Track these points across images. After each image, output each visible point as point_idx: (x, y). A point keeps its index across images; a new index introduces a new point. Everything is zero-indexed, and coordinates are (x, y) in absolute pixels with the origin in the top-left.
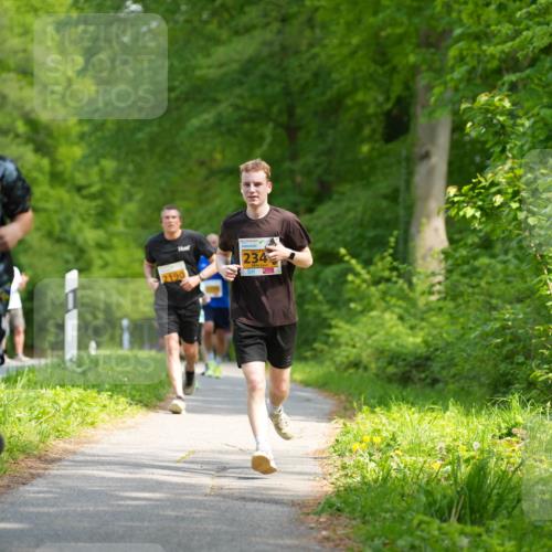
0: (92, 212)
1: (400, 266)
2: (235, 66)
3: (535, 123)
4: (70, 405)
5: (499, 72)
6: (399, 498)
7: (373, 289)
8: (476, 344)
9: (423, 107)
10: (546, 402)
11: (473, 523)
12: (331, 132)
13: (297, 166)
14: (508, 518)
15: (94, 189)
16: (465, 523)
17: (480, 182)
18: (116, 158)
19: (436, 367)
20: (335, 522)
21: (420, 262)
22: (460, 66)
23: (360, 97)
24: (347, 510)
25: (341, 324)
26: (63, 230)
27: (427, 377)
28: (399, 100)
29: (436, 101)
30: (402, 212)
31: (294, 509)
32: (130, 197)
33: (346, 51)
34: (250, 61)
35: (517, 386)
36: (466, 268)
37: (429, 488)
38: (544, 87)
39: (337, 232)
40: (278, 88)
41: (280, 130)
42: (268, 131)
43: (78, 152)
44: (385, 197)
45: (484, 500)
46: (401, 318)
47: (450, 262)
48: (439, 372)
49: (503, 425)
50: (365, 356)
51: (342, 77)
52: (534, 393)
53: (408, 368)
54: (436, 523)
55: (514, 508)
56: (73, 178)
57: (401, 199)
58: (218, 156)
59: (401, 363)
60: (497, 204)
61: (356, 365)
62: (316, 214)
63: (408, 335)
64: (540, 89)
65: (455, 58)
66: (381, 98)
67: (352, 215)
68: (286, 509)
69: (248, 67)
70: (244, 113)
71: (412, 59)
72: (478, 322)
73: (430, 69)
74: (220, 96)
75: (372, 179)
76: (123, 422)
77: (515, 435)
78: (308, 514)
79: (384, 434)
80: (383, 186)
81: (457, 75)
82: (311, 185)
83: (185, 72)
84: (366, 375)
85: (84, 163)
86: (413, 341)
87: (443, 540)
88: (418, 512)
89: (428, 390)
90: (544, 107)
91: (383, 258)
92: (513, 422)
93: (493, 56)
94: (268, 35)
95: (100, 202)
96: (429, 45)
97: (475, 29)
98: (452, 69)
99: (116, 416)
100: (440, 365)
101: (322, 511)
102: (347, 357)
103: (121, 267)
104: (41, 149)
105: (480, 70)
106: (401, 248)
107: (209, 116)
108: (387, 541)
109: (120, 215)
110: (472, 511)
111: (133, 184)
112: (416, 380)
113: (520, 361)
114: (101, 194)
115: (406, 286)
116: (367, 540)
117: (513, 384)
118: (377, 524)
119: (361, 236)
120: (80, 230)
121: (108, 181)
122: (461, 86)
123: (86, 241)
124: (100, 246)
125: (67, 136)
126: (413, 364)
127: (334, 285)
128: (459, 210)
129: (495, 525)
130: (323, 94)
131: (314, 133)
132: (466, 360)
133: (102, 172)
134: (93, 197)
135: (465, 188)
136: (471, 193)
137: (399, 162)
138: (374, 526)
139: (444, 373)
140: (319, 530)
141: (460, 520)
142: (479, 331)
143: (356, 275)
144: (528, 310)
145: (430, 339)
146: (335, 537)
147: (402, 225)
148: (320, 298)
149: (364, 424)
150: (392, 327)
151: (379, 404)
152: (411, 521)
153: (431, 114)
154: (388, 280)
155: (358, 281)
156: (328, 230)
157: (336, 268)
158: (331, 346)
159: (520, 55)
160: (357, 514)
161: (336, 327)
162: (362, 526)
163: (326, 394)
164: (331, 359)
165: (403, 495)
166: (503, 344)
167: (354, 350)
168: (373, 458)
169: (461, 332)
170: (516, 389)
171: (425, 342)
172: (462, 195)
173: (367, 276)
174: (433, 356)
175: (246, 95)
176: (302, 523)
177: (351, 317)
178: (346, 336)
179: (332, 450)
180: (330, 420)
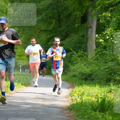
1: (85, 53)
2: (46, 6)
3: (116, 19)
5: (108, 7)
6: (85, 106)
7: (79, 58)
8: (103, 71)
9: (90, 16)
10: (119, 84)
11: (102, 112)
12: (69, 21)
13: (61, 29)
14: (110, 111)
17: (103, 33)
18: (18, 27)
19: (93, 76)
20: (70, 112)
21: (89, 52)
22: (99, 6)
23: (75, 13)
24: (73, 109)
25: (71, 66)
27: (91, 78)
28: (85, 14)
29: (93, 14)
30: (85, 40)
31: (61, 109)
32: (21, 37)
33: (72, 2)
34: (50, 4)
36: (100, 53)
37: (92, 104)
39: (70, 45)
40: (56, 11)
41: (57, 21)
42: (54, 21)
44: (81, 37)
45: (105, 107)
46: (85, 65)
47: (96, 52)
48: (94, 78)
49: (109, 90)
50: (77, 74)
51: (71, 9)
52: (116, 82)
53: (87, 77)
54: (94, 112)
55: (112, 109)
57: (85, 37)
58: (42, 27)
59: (85, 75)
60: (107, 38)
61: (75, 76)
62: (65, 41)
63: (86, 69)
64: (118, 11)
65: (98, 4)
66: (80, 13)
67: (73, 41)
68: (59, 109)
69: (49, 6)
70: (48, 17)
71: (88, 4)
72: (103, 66)
73: (92, 7)
74: (42, 13)
75: (78, 32)
77: (112, 92)
78: (64, 110)
79: (81, 92)
80: (81, 34)
82: (64, 34)
84: (77, 78)
86: (87, 70)
87: (95, 116)
88: (89, 110)
89: (91, 82)
90: (119, 16)
91: (81, 51)
92: (111, 89)
93: (107, 4)
96: (92, 1)
98: (97, 7)
99: (19, 88)
101: (67, 109)
102: (73, 74)
103: (19, 53)
105: (104, 7)
106: (85, 49)
107: (40, 18)
108: (82, 116)
110: (102, 110)
111: (22, 33)
112: (88, 79)
113: (113, 75)
115: (86, 57)
116: (78, 116)
117: (111, 80)
118: (80, 112)
119: (76, 46)
126: (88, 76)
127: (69, 57)
128: (99, 40)
129: (107, 113)
130: (67, 12)
131: (65, 22)
132: (100, 75)
136: (101, 36)
137: (85, 28)
138: (79, 113)
139: (95, 78)
140: (67, 114)
141: (99, 111)
142: (103, 68)
143: (75, 55)
144: (115, 63)
145: (92, 70)
146: (70, 116)
147: (85, 43)
148: (66, 60)
149: (77, 89)
150: (83, 67)
151: (80, 85)
152: (88, 112)
153: (92, 17)
154: (82, 56)
155: (75, 56)
156: (68, 44)
157: (70, 53)
158: (69, 71)
159: (113, 3)
160: (75, 110)
161: (70, 67)
162: (77, 113)
163: (68, 83)
164: (69, 74)
165: (86, 106)
166: (109, 71)
167: (74, 72)
168: (79, 97)
169: (99, 68)
170: (112, 81)
171: (91, 70)
172: (99, 36)
173: (77, 55)
174: (92, 74)
175: (49, 13)
176: (63, 112)
177: (73, 65)
178: (72, 69)
179: (69, 95)
180: (69, 89)
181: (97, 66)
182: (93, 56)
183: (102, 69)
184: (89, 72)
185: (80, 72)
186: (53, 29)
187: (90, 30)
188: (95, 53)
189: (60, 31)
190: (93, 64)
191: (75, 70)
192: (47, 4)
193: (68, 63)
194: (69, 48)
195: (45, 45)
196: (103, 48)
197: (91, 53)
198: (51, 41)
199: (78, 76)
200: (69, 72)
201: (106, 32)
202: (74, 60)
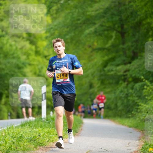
2: (102, 11)
4: (44, 135)
12: (137, 34)
13: (125, 46)
23: (148, 20)
25: (142, 104)
26: (40, 72)
33: (143, 4)
34: (107, 8)
39: (140, 71)
40: (117, 18)
41: (118, 34)
42: (114, 34)
43: (45, 43)
51: (141, 14)
56: (43, 53)
58: (96, 44)
62: (132, 64)
69: (106, 11)
70: (105, 28)
74: (96, 22)
82: (129, 53)
83: (83, 13)
85: (47, 47)
104: (32, 43)
107: (92, 29)
119: (149, 72)
125: (41, 38)
127: (139, 90)
130: (134, 20)
131: (131, 34)
143: (148, 86)
148: (134, 95)
155: (148, 88)
156: (137, 70)
157: (140, 84)
158: (139, 112)
161: (140, 105)
163: (137, 130)
164: (139, 117)
173: (152, 87)
175: (106, 21)
177: (146, 102)
178: (144, 109)
179: (141, 151)
180: (139, 140)
186: (113, 46)
189: (123, 49)
191: (148, 110)
192: (102, 7)
193: (138, 99)
194: (138, 75)
195: (101, 72)
198: (109, 64)
200: (140, 114)
202: (146, 94)
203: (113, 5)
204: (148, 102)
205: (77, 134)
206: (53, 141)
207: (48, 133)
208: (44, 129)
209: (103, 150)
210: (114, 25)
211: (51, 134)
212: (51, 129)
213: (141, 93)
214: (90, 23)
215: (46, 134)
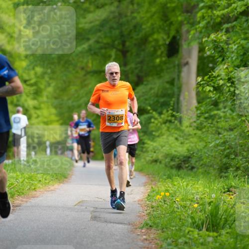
0: (32, 92)
1: (177, 114)
2: (97, 23)
3: (238, 47)
4: (24, 180)
5: (220, 24)
6: (178, 220)
7: (163, 126)
8: (212, 150)
9: (185, 41)
10: (245, 176)
11: (213, 231)
12: (142, 53)
13: (128, 68)
14: (230, 229)
15: (32, 81)
16: (210, 231)
17: (213, 75)
18: (43, 66)
19: (193, 161)
20: (149, 232)
21: (185, 112)
22: (203, 21)
24: (155, 226)
25: (149, 142)
26: (18, 101)
27: (189, 166)
28: (174, 38)
29: (192, 37)
30: (176, 90)
31: (130, 226)
32: (49, 85)
33: (148, 15)
34: (104, 20)
35: (231, 169)
36: (207, 115)
37: (192, 215)
38: (242, 30)
39: (146, 100)
40: (117, 32)
41: (119, 53)
42: (113, 53)
43: (24, 64)
44: (168, 82)
45: (218, 221)
46: (177, 139)
47: (199, 112)
48: (195, 164)
49: (225, 187)
50: (160, 157)
51: (146, 27)
52: (239, 172)
53: (180, 162)
54: (196, 232)
55: (232, 224)
56: (22, 76)
57: (175, 84)
58: (90, 65)
59: (177, 160)
60: (220, 84)
61: (156, 161)
62: (136, 91)
63: (179, 146)
64: (240, 31)
65: (200, 17)
66: (165, 37)
68: (126, 226)
69: (103, 23)
70: (102, 45)
71: (180, 18)
72: (213, 140)
73: (188, 23)
74: (90, 36)
75: (162, 75)
76: (49, 188)
77: (231, 192)
78: (137, 228)
79: (171, 192)
80: (167, 77)
81: (201, 25)
82: (133, 78)
84: (161, 165)
85: (27, 69)
86: (181, 150)
87: (200, 240)
88: (188, 226)
89: (189, 172)
90: (242, 39)
91: (168, 111)
92: (230, 185)
93: (218, 16)
94: (113, 8)
95: (34, 88)
96: (187, 12)
97: (209, 3)
98: (199, 23)
99: (45, 185)
100: (195, 160)
101: (143, 227)
102: (152, 157)
105: (212, 23)
106: (176, 107)
107: (85, 46)
108: (174, 240)
109: (45, 93)
110: (213, 226)
111: (51, 78)
112: (184, 167)
113: (232, 157)
114: (35, 84)
115: (178, 124)
116: (164, 239)
117: (229, 168)
118: (169, 232)
119: (157, 101)
120: (26, 100)
121: (38, 77)
122: (203, 30)
123: (28, 106)
124: (35, 108)
125: (19, 56)
126: (182, 160)
127: (145, 124)
128: (203, 88)
129: (223, 232)
130: (138, 35)
131: (135, 54)
132: (208, 157)
133: (36, 73)
134: (31, 85)
135: (206, 78)
136: (208, 80)
137: (174, 66)
138: (168, 233)
139: (197, 164)
140: (142, 236)
141: (207, 230)
142: (213, 144)
143: (156, 119)
144: (236, 134)
145: (190, 148)
146: (150, 239)
147: (176, 96)
149: (161, 187)
150: (172, 143)
151: (168, 178)
152: (185, 231)
153: (189, 44)
154: (170, 121)
155: (156, 122)
156: (142, 98)
157: (146, 116)
158: (144, 152)
159: (231, 15)
160: (159, 228)
161: (146, 143)
162: (162, 233)
163: (143, 174)
164: (144, 158)
165: (180, 219)
166: (224, 150)
167: (155, 154)
168: (166, 202)
169: (205, 144)
170: (231, 170)
171: (188, 150)
172: (204, 81)
173: (160, 120)
174: (192, 156)
175: (103, 36)
176: (134, 233)
177: (153, 139)
178: (151, 148)
179: (146, 199)
180: (145, 186)
181: (200, 141)
182: (191, 121)
183: (211, 147)
184: (185, 152)
185: (167, 153)
187: (185, 69)
188: (196, 114)
189: (125, 71)
190: (193, 138)
191: (156, 149)
192: (98, 18)
193: (143, 136)
194: (143, 105)
196: (212, 105)
197: (189, 116)
199: (163, 162)
200: (146, 154)
201: (217, 71)
202: (153, 129)
203: (111, 16)
204: (155, 139)
205: (66, 180)
206: (35, 189)
207: (28, 178)
208: (23, 174)
209: (99, 200)
210: (114, 41)
211: (32, 180)
212: (32, 174)
213: (148, 128)
214: (83, 39)
215: (26, 180)
